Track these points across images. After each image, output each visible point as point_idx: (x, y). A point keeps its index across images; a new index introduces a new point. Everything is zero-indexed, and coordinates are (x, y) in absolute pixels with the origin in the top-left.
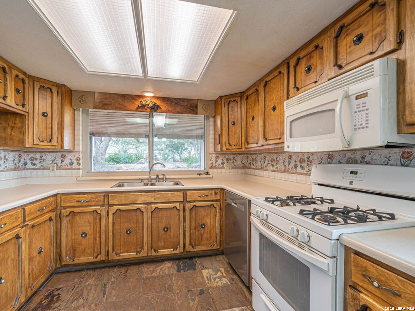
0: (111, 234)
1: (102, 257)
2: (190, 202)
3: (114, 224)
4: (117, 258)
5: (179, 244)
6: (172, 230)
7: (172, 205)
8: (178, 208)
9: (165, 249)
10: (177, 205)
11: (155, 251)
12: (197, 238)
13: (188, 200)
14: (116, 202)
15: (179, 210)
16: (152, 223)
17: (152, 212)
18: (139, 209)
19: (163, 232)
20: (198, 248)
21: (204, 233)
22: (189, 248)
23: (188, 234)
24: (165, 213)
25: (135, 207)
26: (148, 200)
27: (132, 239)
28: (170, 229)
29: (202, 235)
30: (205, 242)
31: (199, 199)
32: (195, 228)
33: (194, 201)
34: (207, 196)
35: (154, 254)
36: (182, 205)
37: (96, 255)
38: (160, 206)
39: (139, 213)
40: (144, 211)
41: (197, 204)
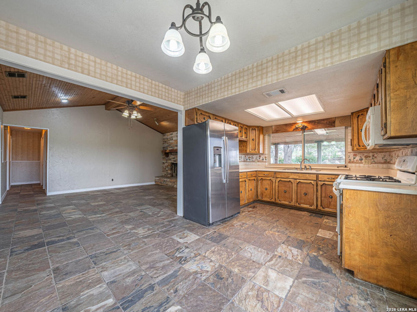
0: (277, 191)
1: (273, 200)
2: (321, 181)
3: (278, 186)
4: (279, 202)
5: (313, 204)
6: (309, 195)
7: (309, 181)
8: (313, 184)
9: (305, 204)
10: (312, 182)
11: (299, 204)
12: (326, 204)
13: (319, 180)
14: (279, 177)
15: (313, 185)
16: (297, 190)
17: (297, 184)
18: (290, 181)
19: (304, 195)
20: (327, 209)
21: (332, 201)
22: (320, 207)
23: (319, 200)
24: (304, 185)
25: (289, 180)
26: (295, 177)
27: (287, 195)
28: (308, 194)
29: (330, 202)
30: (332, 207)
31: (328, 180)
32: (325, 197)
33: (324, 181)
34: (334, 179)
35: (298, 205)
36: (315, 182)
37: (271, 199)
38: (302, 181)
39: (290, 183)
40: (293, 182)
41: (326, 183)
